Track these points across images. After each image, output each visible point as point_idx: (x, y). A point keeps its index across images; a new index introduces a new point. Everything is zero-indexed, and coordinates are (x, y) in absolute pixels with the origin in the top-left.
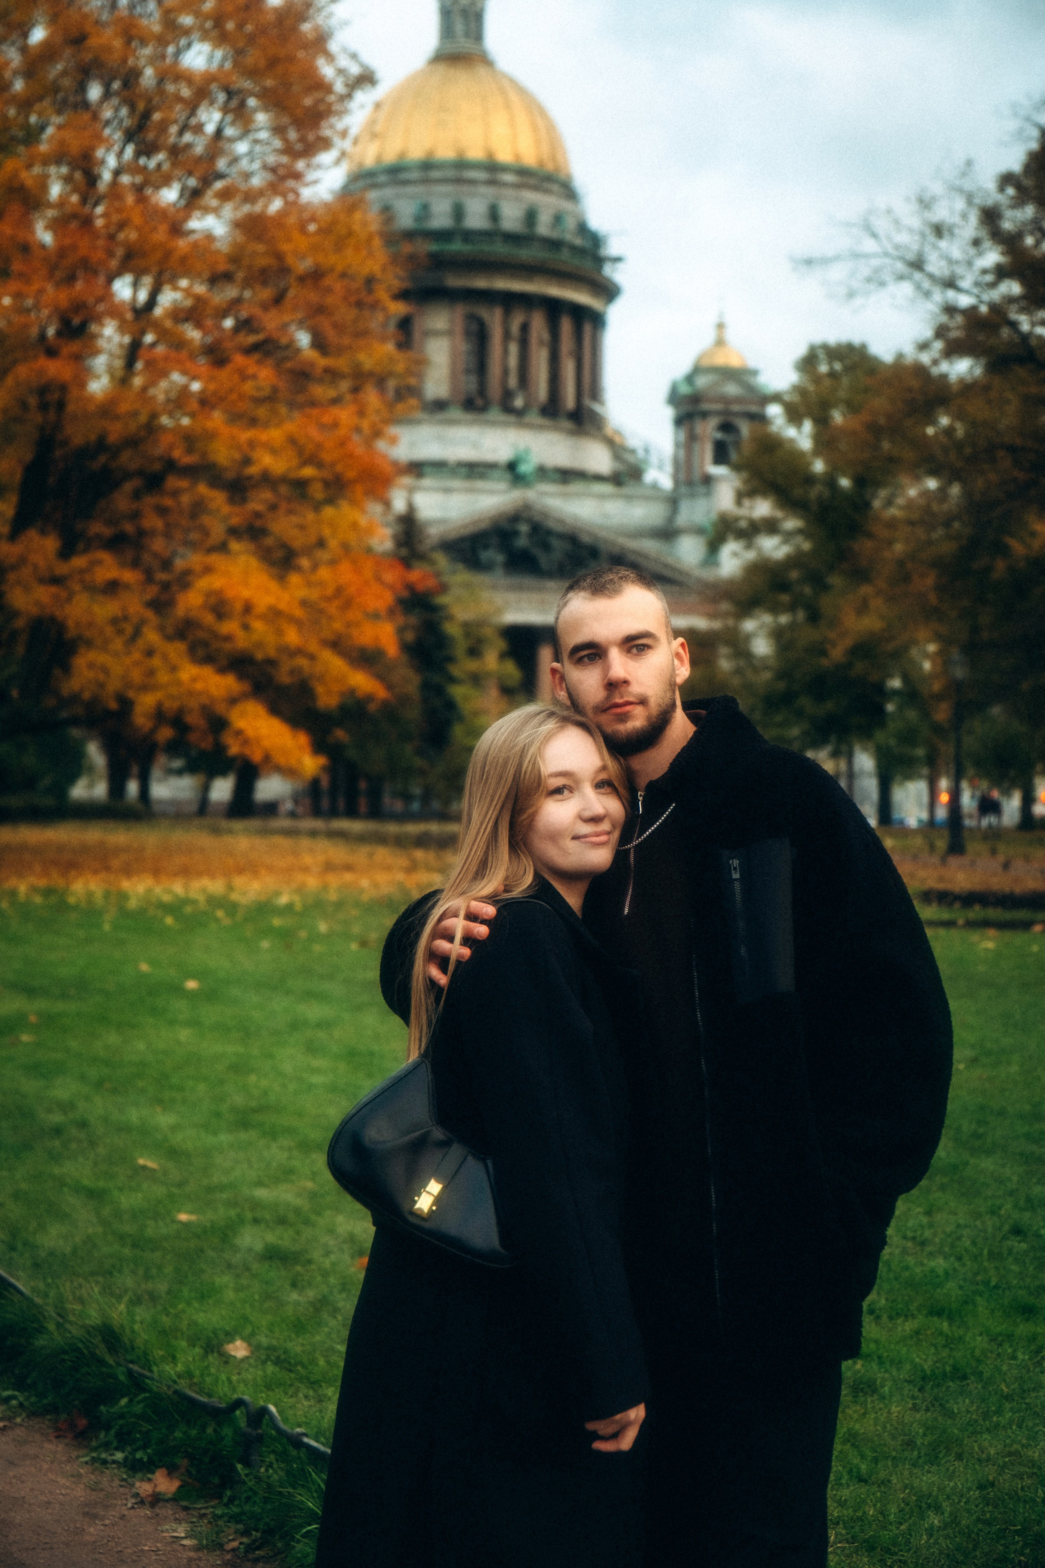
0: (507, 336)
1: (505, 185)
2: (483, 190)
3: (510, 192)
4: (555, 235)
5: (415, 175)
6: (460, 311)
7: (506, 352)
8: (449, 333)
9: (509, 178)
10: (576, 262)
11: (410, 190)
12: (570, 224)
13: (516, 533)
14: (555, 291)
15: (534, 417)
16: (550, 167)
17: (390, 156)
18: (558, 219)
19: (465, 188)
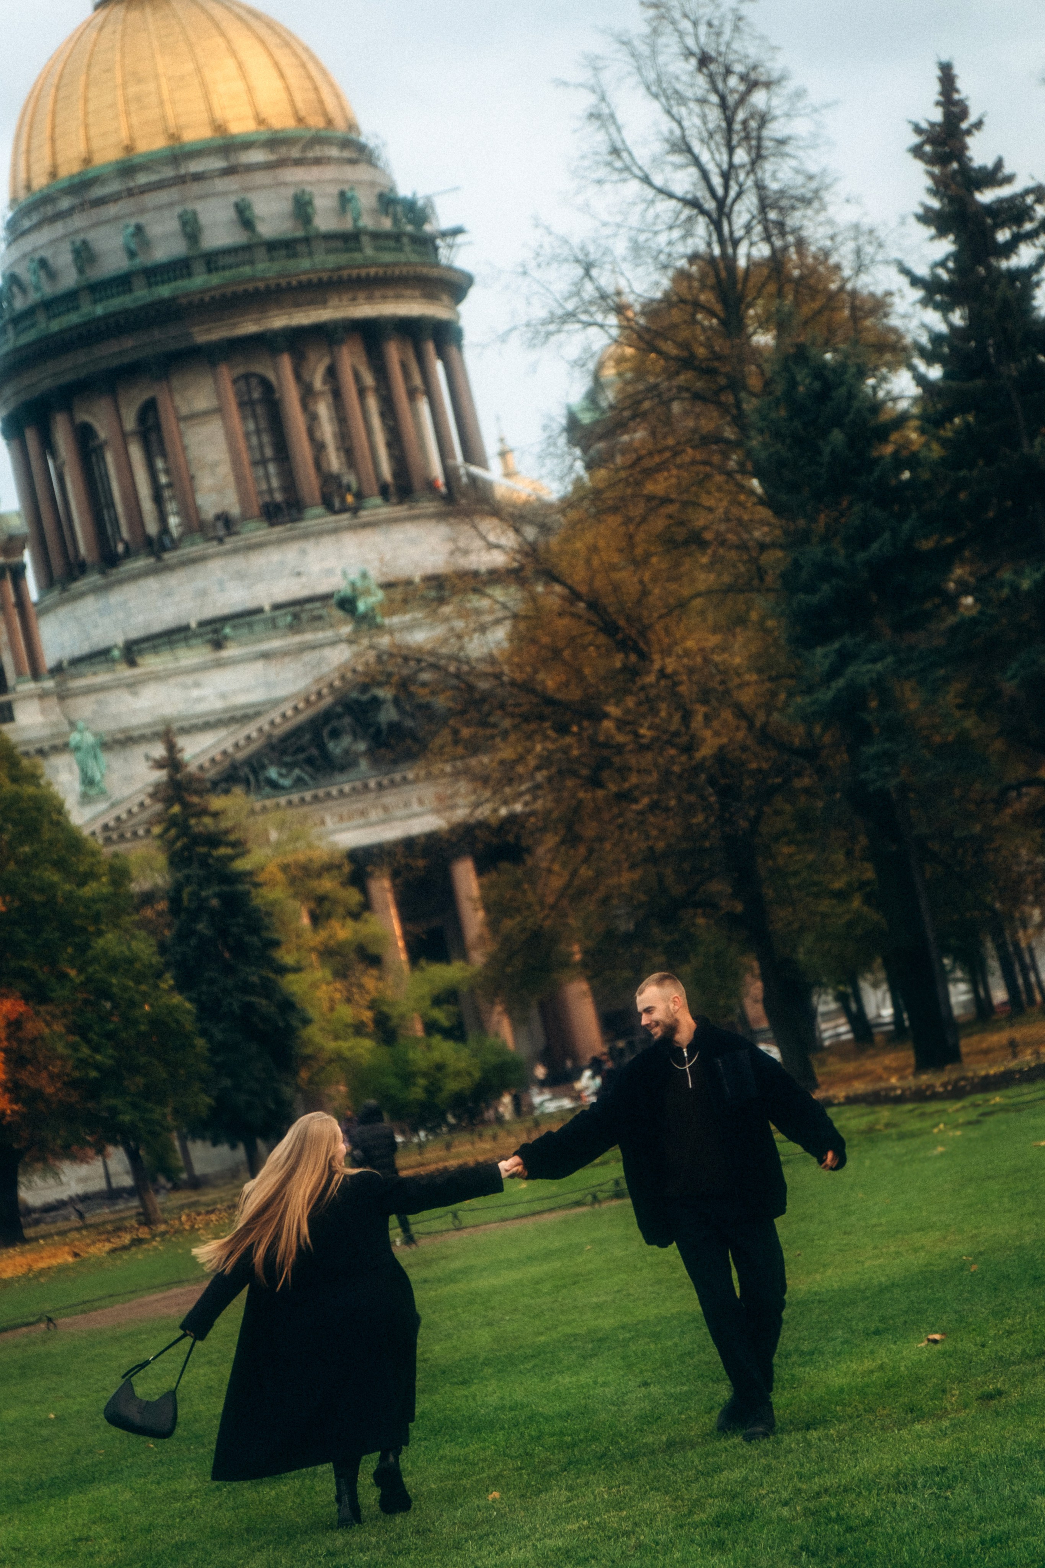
0: (307, 394)
1: (250, 168)
2: (221, 184)
3: (260, 178)
4: (347, 225)
5: (114, 186)
6: (226, 374)
7: (313, 419)
8: (219, 411)
9: (257, 156)
10: (387, 257)
11: (112, 210)
12: (366, 200)
13: (376, 702)
14: (365, 310)
15: (376, 508)
16: (316, 122)
17: (69, 168)
18: (344, 199)
19: (196, 188)
